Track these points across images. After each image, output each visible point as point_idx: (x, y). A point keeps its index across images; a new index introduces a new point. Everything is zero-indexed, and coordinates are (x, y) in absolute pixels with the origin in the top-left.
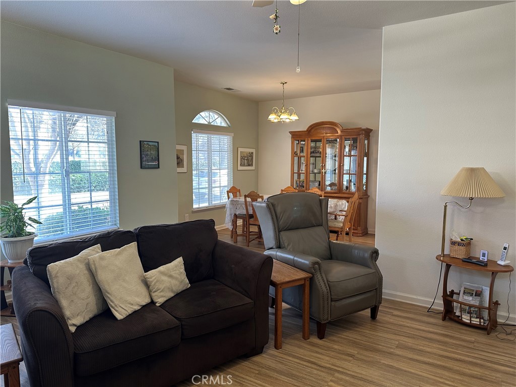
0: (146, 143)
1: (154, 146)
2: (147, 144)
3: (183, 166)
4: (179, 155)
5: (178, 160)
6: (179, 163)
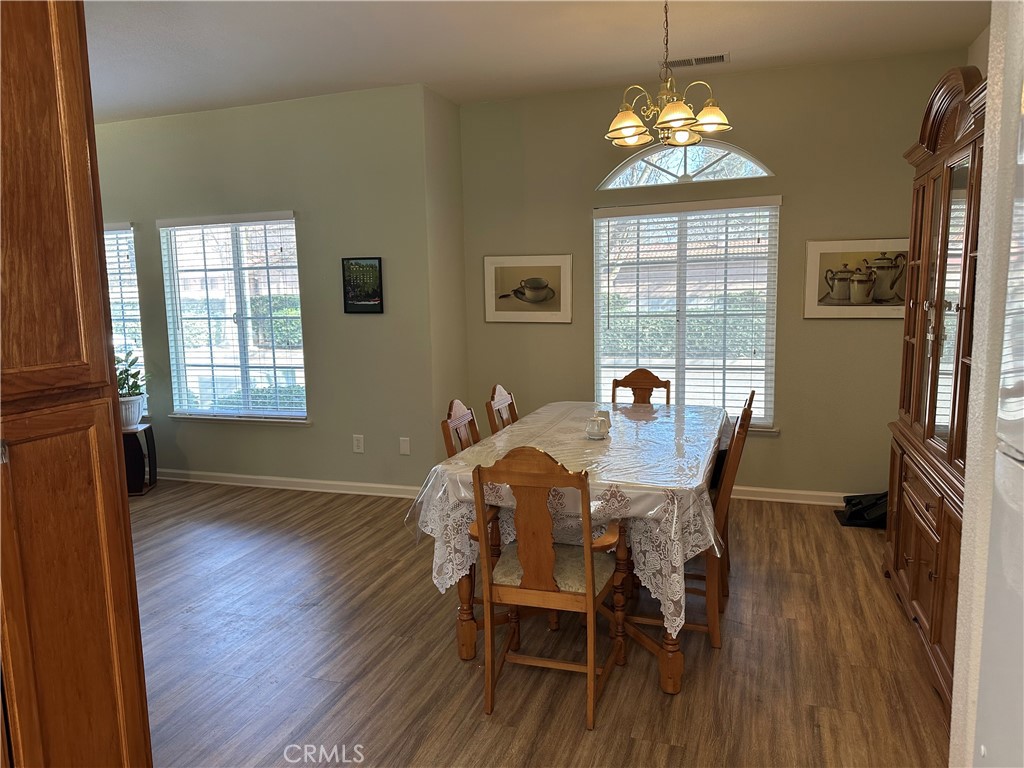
0: (353, 262)
1: (372, 266)
2: (356, 264)
3: (557, 307)
4: (545, 278)
5: (543, 293)
6: (545, 300)
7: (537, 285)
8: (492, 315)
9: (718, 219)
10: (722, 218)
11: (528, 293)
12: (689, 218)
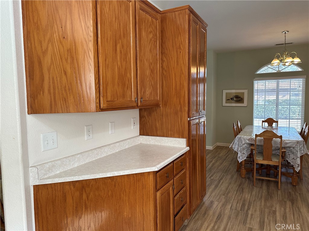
3: (243, 102)
4: (240, 95)
5: (239, 99)
6: (240, 100)
7: (237, 97)
8: (225, 104)
9: (288, 81)
10: (289, 81)
11: (235, 99)
12: (280, 81)
